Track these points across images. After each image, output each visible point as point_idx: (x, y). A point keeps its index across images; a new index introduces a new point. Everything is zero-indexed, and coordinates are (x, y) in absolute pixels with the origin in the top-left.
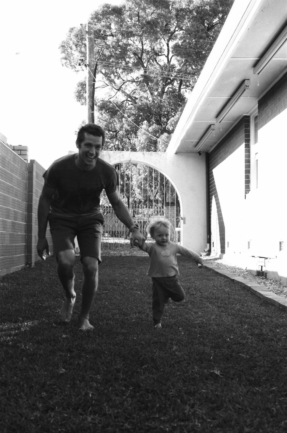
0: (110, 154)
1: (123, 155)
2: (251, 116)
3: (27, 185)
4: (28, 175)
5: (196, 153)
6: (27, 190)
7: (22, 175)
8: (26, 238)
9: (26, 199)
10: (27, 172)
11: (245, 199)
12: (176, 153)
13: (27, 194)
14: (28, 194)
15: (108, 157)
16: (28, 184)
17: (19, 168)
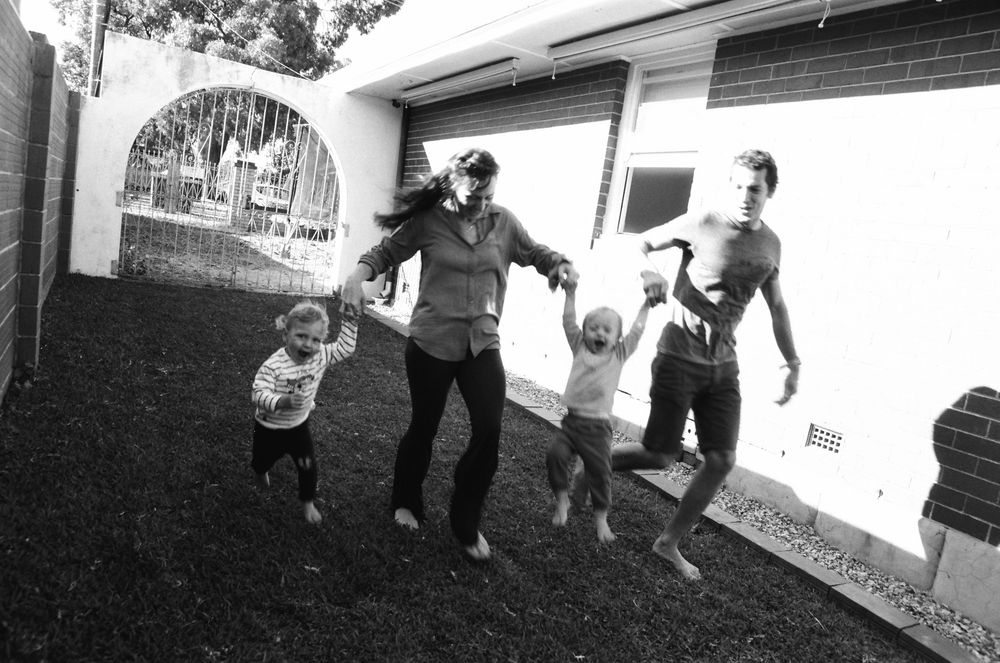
0: (210, 64)
1: (238, 72)
2: (636, 67)
3: (29, 116)
4: (32, 82)
5: (388, 100)
6: (28, 134)
7: (17, 80)
8: (17, 284)
9: (24, 164)
10: (32, 74)
11: (592, 248)
12: (349, 93)
13: (27, 147)
14: (29, 146)
15: (204, 67)
16: (32, 115)
17: (13, 54)
